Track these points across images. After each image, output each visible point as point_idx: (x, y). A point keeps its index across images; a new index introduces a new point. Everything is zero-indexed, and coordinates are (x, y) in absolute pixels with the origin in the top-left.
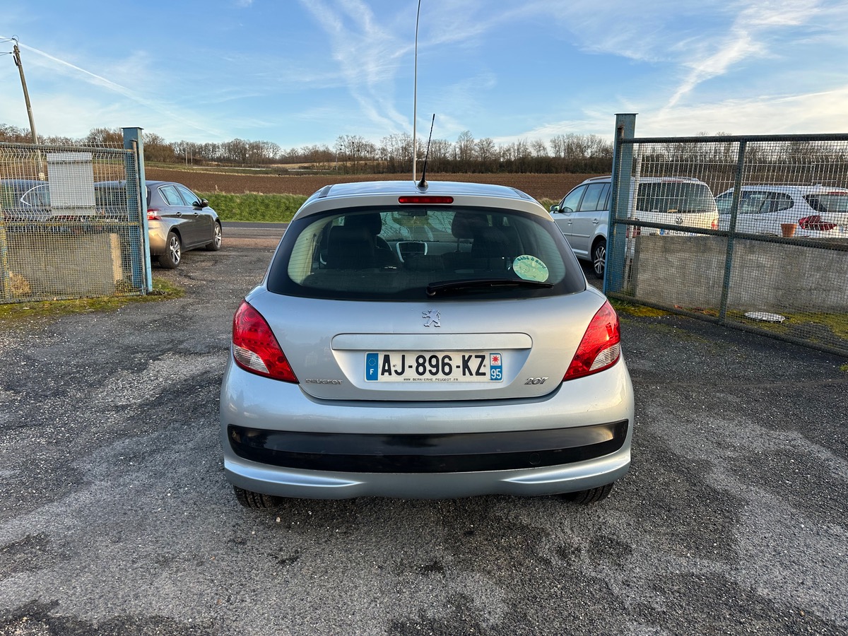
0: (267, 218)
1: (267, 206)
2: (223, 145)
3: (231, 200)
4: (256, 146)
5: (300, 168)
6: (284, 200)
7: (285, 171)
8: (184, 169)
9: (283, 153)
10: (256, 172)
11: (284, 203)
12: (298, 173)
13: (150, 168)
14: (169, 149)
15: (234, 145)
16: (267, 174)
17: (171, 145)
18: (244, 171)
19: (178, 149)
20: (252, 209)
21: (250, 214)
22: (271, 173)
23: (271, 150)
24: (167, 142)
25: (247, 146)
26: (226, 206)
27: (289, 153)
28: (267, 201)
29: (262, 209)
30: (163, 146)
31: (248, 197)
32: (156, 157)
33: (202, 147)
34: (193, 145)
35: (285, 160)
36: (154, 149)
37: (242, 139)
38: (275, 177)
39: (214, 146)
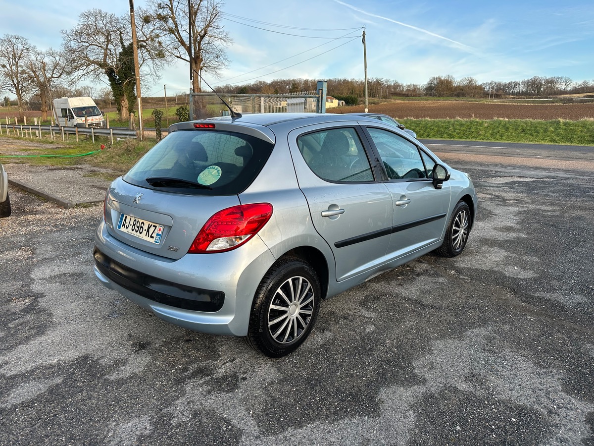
0: (504, 138)
1: (507, 129)
2: (523, 83)
3: (481, 124)
4: (552, 82)
5: (585, 97)
6: (522, 124)
7: (571, 100)
8: (487, 102)
9: (574, 86)
10: (544, 102)
11: (522, 127)
12: (581, 101)
13: (462, 102)
14: (480, 88)
15: (532, 81)
16: (553, 103)
17: (481, 85)
18: (533, 102)
19: (488, 87)
20: (495, 131)
21: (492, 135)
22: (557, 102)
23: (564, 84)
24: (479, 83)
25: (543, 82)
26: (476, 128)
27: (581, 85)
28: (508, 125)
29: (502, 131)
30: (476, 86)
31: (495, 122)
32: (469, 94)
33: (506, 85)
34: (500, 84)
35: (576, 91)
36: (469, 88)
37: (540, 76)
38: (560, 105)
39: (516, 84)
